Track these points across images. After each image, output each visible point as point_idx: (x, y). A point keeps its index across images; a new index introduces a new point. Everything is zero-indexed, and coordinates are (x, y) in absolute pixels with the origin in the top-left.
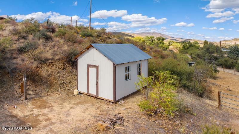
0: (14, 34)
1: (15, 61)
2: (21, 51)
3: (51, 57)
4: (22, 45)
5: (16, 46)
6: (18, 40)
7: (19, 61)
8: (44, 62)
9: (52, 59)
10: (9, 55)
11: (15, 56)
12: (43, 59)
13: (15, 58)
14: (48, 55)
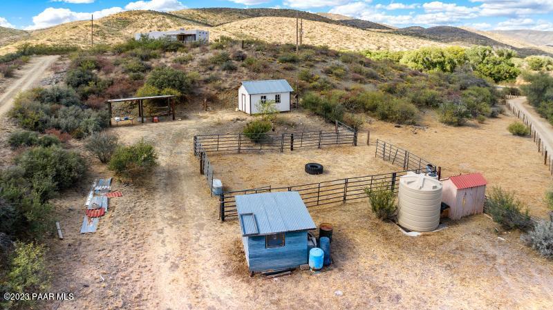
0: (202, 65)
1: (202, 89)
2: (206, 81)
3: (228, 87)
4: (207, 77)
5: (202, 77)
6: (205, 71)
7: (204, 89)
8: (222, 90)
9: (230, 88)
10: (197, 85)
11: (201, 85)
12: (222, 88)
13: (202, 87)
14: (227, 85)
